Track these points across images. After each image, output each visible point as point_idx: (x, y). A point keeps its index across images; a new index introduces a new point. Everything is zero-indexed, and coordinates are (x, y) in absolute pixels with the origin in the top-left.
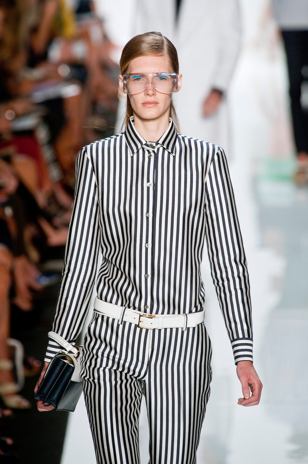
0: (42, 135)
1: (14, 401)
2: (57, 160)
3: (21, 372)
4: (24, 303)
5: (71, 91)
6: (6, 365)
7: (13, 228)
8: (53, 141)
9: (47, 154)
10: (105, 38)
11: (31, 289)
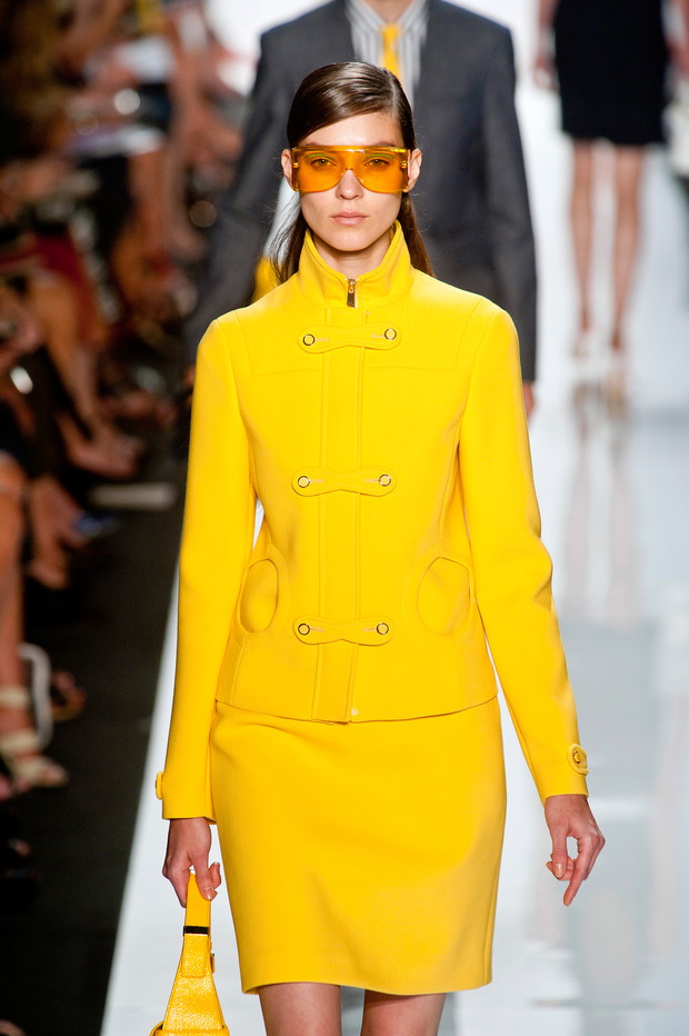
0: (83, 230)
1: (33, 771)
2: (113, 282)
3: (45, 711)
4: (50, 572)
5: (140, 141)
6: (15, 697)
7: (26, 419)
8: (106, 244)
9: (92, 268)
10: (212, 39)
11: (64, 546)
